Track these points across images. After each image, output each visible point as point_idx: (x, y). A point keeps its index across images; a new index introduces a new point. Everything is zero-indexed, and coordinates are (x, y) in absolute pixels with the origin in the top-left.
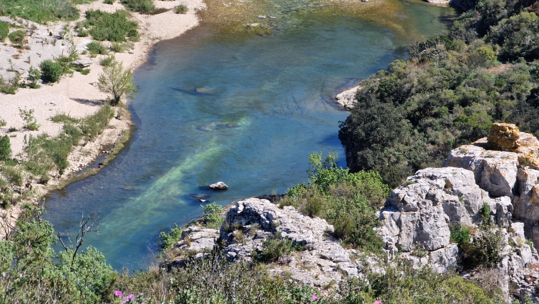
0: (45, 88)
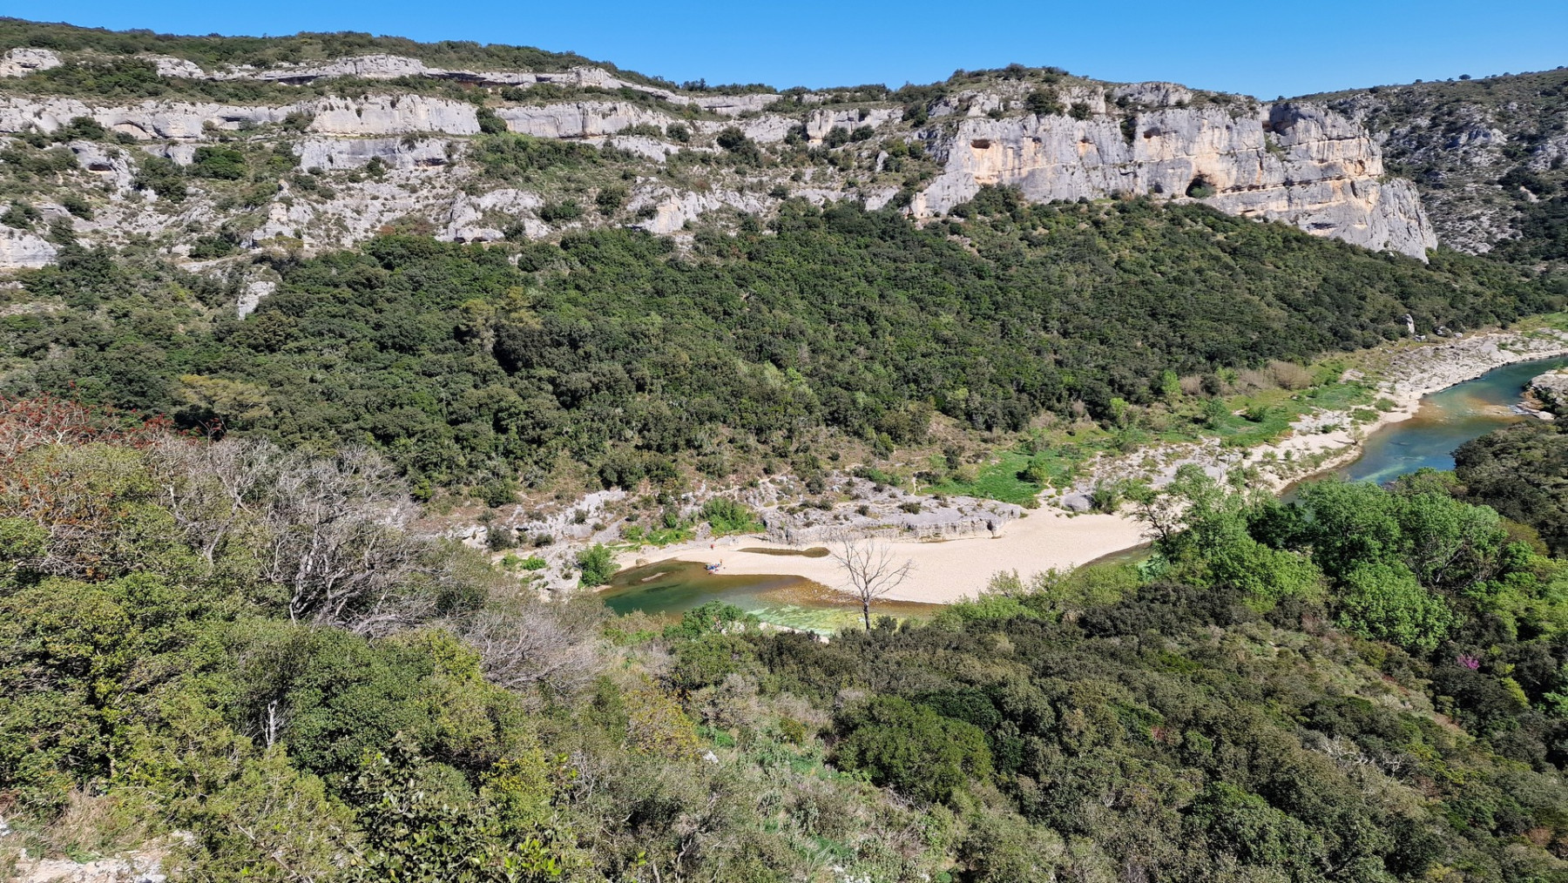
0: (1322, 436)
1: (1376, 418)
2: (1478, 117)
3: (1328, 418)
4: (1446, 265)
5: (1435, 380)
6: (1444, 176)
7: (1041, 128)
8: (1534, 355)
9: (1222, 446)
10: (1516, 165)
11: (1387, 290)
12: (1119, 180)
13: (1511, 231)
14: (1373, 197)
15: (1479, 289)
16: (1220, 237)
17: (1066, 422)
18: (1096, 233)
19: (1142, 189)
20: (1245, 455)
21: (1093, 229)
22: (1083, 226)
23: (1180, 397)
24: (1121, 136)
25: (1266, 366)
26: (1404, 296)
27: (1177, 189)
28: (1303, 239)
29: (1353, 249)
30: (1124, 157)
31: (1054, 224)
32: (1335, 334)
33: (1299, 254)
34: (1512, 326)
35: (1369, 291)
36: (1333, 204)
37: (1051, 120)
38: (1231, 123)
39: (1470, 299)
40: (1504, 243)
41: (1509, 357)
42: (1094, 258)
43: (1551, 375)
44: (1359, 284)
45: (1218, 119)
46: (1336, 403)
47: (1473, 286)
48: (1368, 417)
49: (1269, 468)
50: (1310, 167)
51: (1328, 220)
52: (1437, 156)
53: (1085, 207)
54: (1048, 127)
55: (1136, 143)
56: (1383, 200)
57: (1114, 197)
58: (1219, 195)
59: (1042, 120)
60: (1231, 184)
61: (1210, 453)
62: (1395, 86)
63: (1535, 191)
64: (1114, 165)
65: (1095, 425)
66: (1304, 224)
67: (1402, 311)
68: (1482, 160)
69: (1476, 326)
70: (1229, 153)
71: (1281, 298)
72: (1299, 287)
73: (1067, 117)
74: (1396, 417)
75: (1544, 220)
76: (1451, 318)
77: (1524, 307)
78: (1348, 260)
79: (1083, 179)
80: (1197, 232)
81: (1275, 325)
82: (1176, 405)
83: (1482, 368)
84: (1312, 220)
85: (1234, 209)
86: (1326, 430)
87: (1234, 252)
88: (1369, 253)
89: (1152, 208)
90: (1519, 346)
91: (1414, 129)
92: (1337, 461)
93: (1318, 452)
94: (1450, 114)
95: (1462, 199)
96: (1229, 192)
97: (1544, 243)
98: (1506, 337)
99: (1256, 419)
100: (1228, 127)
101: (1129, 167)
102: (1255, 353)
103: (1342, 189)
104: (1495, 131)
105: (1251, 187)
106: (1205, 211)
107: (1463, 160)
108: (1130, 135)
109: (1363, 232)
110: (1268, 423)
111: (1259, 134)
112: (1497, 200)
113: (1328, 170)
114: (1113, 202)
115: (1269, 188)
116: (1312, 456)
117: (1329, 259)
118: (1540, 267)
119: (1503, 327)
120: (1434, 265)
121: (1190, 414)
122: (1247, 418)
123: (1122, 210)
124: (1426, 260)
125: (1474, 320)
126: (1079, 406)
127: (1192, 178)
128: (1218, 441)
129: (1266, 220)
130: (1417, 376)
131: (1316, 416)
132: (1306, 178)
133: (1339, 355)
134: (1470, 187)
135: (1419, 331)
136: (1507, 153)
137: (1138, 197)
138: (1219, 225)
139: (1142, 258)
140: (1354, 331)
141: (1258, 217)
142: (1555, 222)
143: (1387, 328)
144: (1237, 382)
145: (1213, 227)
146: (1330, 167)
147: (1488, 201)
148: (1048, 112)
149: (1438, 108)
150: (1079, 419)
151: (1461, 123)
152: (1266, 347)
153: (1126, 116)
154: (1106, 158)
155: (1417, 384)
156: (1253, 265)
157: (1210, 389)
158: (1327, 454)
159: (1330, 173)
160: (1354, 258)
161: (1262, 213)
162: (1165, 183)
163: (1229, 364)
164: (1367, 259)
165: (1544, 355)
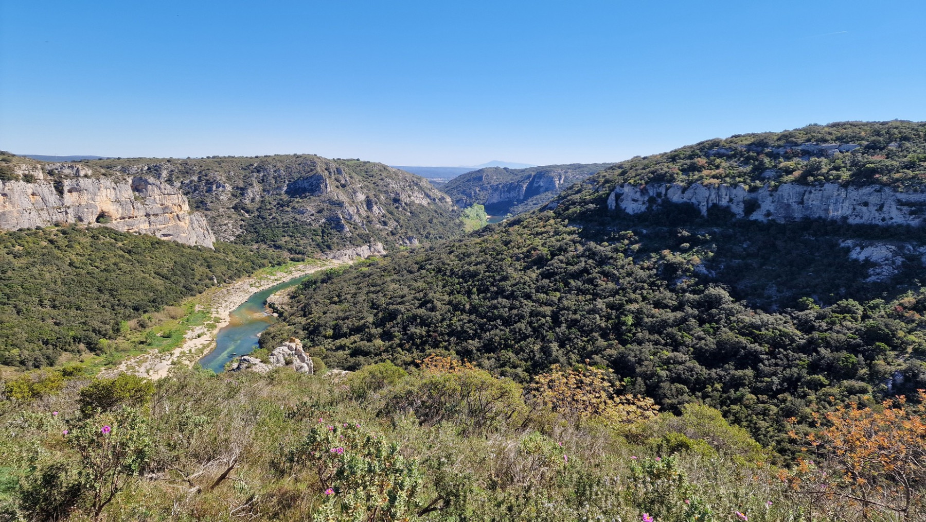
0: (199, 339)
1: (216, 327)
2: (219, 178)
3: (198, 330)
4: (222, 250)
5: (232, 305)
6: (210, 205)
7: (6, 188)
8: (263, 288)
9: (160, 352)
10: (237, 200)
11: (201, 265)
12: (58, 216)
13: (241, 230)
14: (187, 221)
15: (237, 260)
16: (120, 244)
17: (77, 356)
18: (53, 247)
19: (71, 220)
20: (171, 355)
21: (50, 245)
22: (44, 244)
23: (129, 332)
24: (55, 192)
25: (163, 310)
26: (209, 267)
27: (90, 219)
28: (159, 242)
29: (183, 246)
30: (59, 203)
31: (26, 243)
32: (186, 288)
33: (160, 250)
34: (252, 275)
35: (195, 266)
36: (170, 225)
37: (11, 184)
38: (115, 186)
39: (234, 265)
40: (239, 236)
41: (255, 290)
42: (56, 262)
43: (272, 296)
44: (190, 263)
45: (108, 184)
46: (198, 322)
47: (234, 259)
48: (212, 327)
49: (184, 358)
50: (157, 208)
51: (169, 233)
52: (205, 196)
53: (41, 233)
54: (10, 187)
55: (65, 196)
56: (192, 223)
57: (56, 225)
58: (114, 222)
59: (7, 184)
60: (119, 216)
61: (157, 357)
62: (179, 159)
63: (247, 212)
64: (54, 208)
65: (92, 355)
66: (158, 235)
67: (210, 274)
68: (223, 197)
69: (239, 277)
70: (116, 201)
71: (158, 274)
72: (165, 267)
73: (21, 182)
74: (223, 325)
75: (253, 226)
76: (229, 275)
77: (255, 266)
78: (182, 252)
79: (37, 216)
80: (108, 243)
81: (161, 288)
82: (128, 336)
83: (247, 297)
84: (161, 232)
85: (123, 229)
86: (199, 336)
87: (129, 252)
88: (189, 247)
89: (79, 231)
90: (257, 284)
91: (191, 182)
92: (209, 349)
93: (201, 347)
94: (206, 175)
95: (219, 216)
96: (119, 220)
97: (255, 235)
98: (252, 281)
99: (168, 337)
100: (114, 188)
101: (63, 208)
102: (156, 303)
103: (173, 218)
104: (227, 184)
105: (130, 218)
106: (109, 231)
107: (216, 197)
108: (60, 192)
109: (185, 237)
110: (174, 337)
111: (130, 192)
112: (233, 216)
113: (165, 209)
114: (57, 228)
115: (139, 218)
116: (198, 349)
117: (174, 252)
118: (255, 246)
119: (249, 276)
120: (217, 251)
121: (137, 340)
122: (164, 337)
123: (64, 232)
124: (213, 248)
125: (238, 274)
126: (82, 346)
127: (98, 213)
128: (157, 351)
129: (140, 234)
130: (224, 304)
131: (193, 330)
132: (156, 213)
133: (191, 299)
134: (221, 210)
135: (219, 283)
136: (233, 195)
137: (70, 225)
138: (119, 237)
139: (84, 259)
140: (193, 286)
141: (136, 232)
142: (257, 226)
143: (207, 282)
144: (153, 320)
145: (115, 239)
146: (166, 208)
147: (229, 217)
148: (9, 179)
149: (200, 172)
150: (83, 353)
151: (212, 180)
152: (159, 299)
153: (56, 181)
154: (48, 204)
155: (226, 307)
156: (141, 258)
157: (143, 325)
158: (205, 347)
159: (167, 211)
160: (185, 250)
161: (137, 230)
162: (84, 216)
163: (145, 312)
164: (189, 251)
165: (267, 287)
